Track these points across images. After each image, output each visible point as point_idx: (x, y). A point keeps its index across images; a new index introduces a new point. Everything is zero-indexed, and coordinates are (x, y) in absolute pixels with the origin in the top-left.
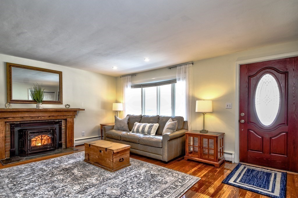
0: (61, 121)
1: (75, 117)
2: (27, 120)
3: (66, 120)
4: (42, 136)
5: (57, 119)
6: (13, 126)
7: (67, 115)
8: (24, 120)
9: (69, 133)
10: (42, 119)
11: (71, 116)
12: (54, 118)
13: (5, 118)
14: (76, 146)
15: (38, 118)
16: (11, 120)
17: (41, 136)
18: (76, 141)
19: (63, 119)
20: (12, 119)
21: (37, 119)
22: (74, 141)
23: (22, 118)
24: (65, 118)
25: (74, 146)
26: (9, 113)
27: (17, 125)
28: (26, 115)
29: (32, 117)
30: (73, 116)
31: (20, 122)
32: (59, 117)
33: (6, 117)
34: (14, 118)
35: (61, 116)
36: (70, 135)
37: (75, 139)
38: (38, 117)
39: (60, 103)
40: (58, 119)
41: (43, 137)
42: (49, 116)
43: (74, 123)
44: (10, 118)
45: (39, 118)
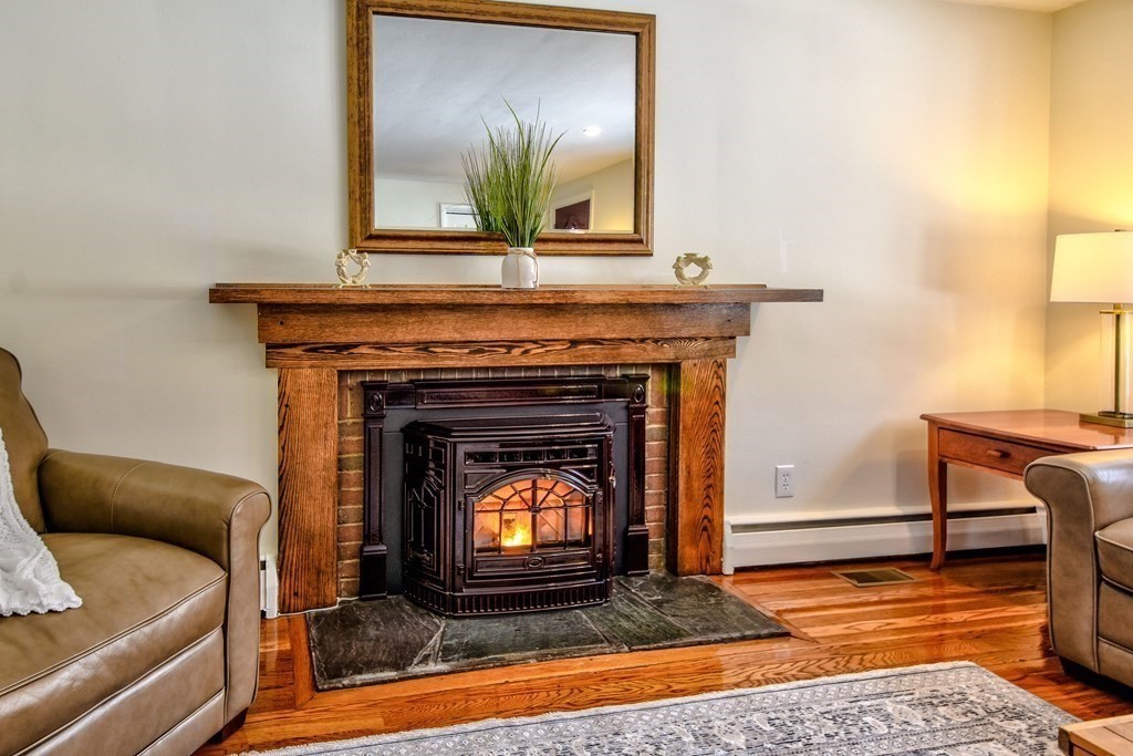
0: (644, 379)
1: (731, 352)
2: (450, 363)
3: (671, 370)
4: (534, 487)
5: (615, 366)
6: (376, 395)
7: (684, 333)
8: (434, 364)
9: (694, 470)
10: (534, 362)
11: (706, 345)
12: (597, 355)
13: (340, 348)
14: (738, 570)
15: (510, 349)
16: (369, 360)
17: (528, 484)
18: (736, 528)
19: (657, 366)
20: (375, 357)
21: (500, 359)
22: (727, 530)
23: (424, 347)
24: (667, 354)
25: (728, 569)
26: (355, 317)
27: (398, 395)
28: (446, 329)
29: (477, 348)
30: (720, 344)
31: (414, 377)
32: (630, 353)
33: (343, 339)
34: (382, 347)
35: (643, 340)
36: (696, 485)
37: (731, 518)
38: (510, 346)
39: (639, 247)
40: (623, 366)
41: (541, 495)
42: (574, 343)
43: (723, 397)
44: (364, 350)
45: (516, 352)
